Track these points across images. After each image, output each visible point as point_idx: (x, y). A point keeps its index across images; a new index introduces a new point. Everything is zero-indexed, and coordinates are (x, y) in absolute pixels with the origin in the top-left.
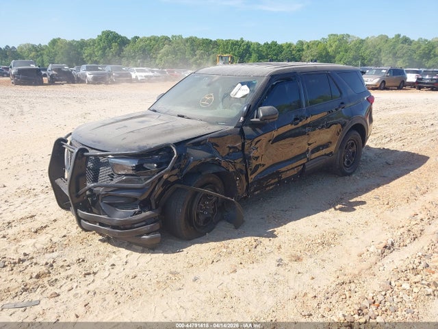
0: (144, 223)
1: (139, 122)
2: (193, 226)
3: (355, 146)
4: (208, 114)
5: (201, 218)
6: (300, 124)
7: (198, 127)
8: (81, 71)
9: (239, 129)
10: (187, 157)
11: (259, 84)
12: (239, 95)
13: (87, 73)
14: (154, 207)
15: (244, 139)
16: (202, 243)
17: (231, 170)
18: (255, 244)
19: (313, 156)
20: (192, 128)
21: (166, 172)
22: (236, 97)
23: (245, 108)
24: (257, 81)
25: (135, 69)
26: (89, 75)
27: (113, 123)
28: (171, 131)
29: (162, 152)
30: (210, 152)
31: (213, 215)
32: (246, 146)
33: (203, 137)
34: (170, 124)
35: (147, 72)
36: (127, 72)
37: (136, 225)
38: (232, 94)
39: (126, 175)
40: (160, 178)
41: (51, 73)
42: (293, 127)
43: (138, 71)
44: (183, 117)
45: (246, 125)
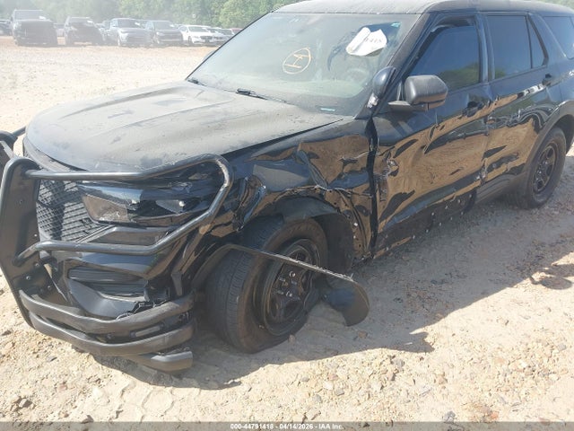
0: (156, 328)
1: (157, 103)
2: (263, 324)
3: (554, 155)
4: (299, 89)
5: (280, 305)
6: (478, 114)
7: (278, 116)
8: (112, 28)
9: (365, 123)
10: (253, 183)
11: (405, 30)
12: (364, 51)
13: (120, 30)
14: (179, 292)
15: (375, 143)
16: (280, 361)
17: (343, 208)
18: (391, 369)
19: (491, 176)
20: (267, 118)
21: (205, 221)
22: (358, 53)
23: (384, 78)
24: (401, 23)
25: (188, 26)
26: (123, 34)
27: (107, 104)
28: (220, 126)
29: (198, 175)
30: (304, 172)
31: (303, 296)
32: (378, 160)
33: (290, 140)
34: (219, 109)
35: (205, 31)
36: (176, 30)
37: (138, 334)
38: (350, 48)
39: (115, 224)
40: (193, 233)
41: (69, 29)
42: (466, 120)
43: (192, 30)
44: (247, 93)
45: (379, 115)
